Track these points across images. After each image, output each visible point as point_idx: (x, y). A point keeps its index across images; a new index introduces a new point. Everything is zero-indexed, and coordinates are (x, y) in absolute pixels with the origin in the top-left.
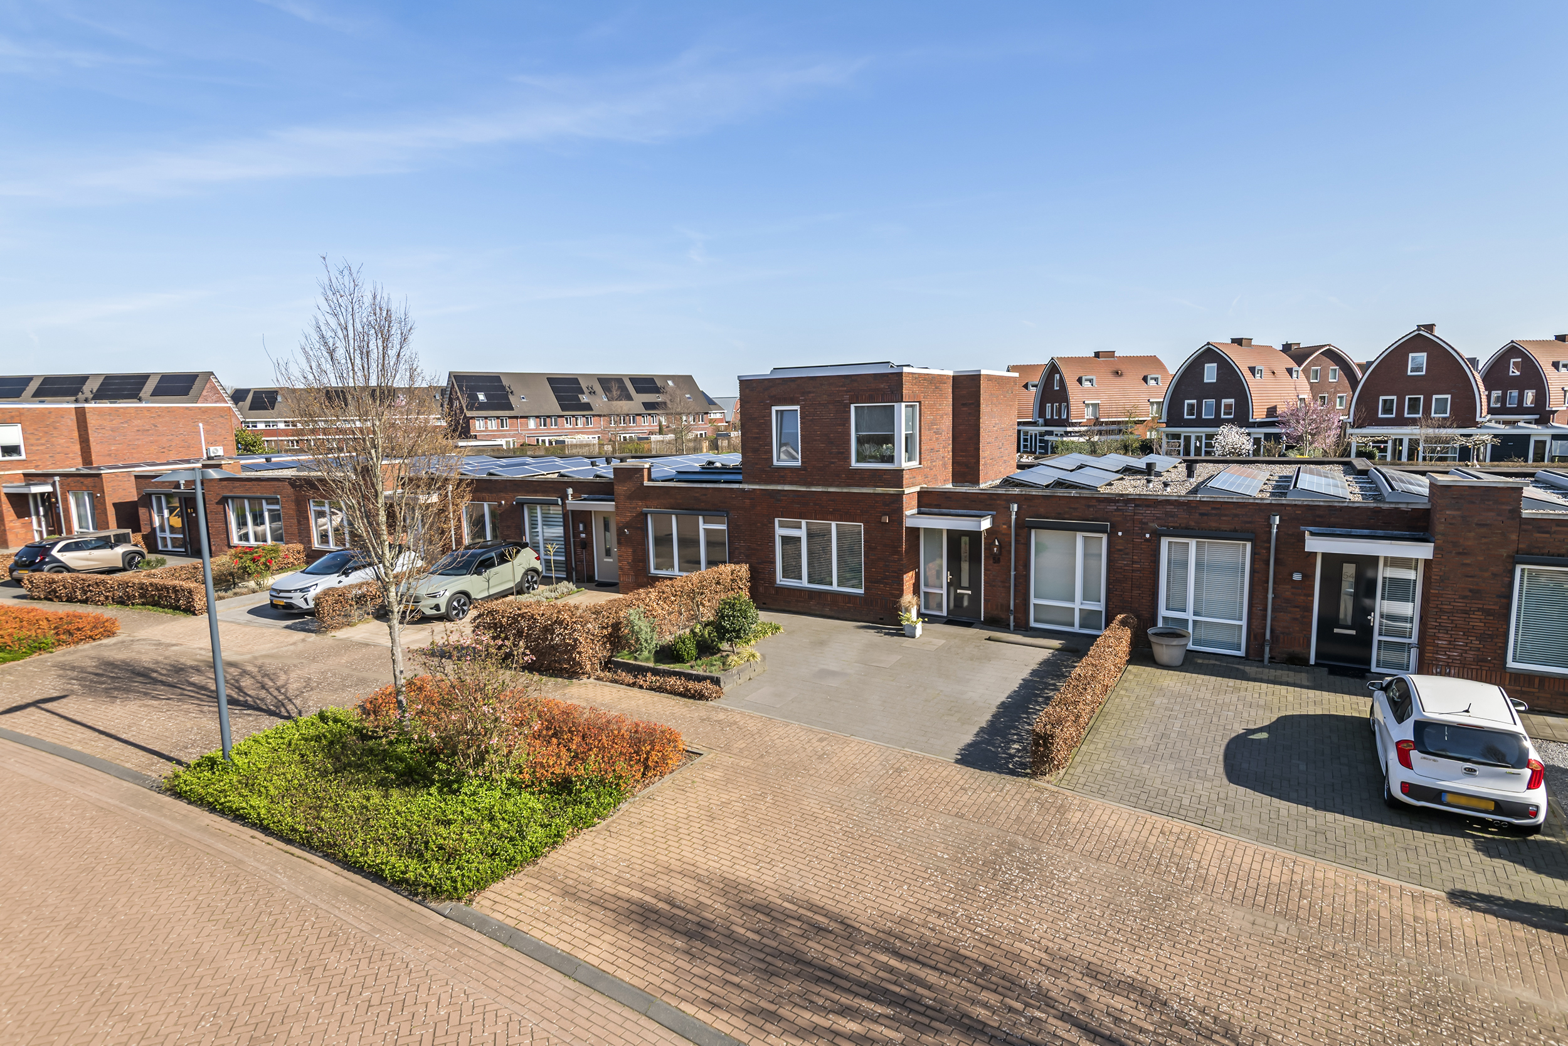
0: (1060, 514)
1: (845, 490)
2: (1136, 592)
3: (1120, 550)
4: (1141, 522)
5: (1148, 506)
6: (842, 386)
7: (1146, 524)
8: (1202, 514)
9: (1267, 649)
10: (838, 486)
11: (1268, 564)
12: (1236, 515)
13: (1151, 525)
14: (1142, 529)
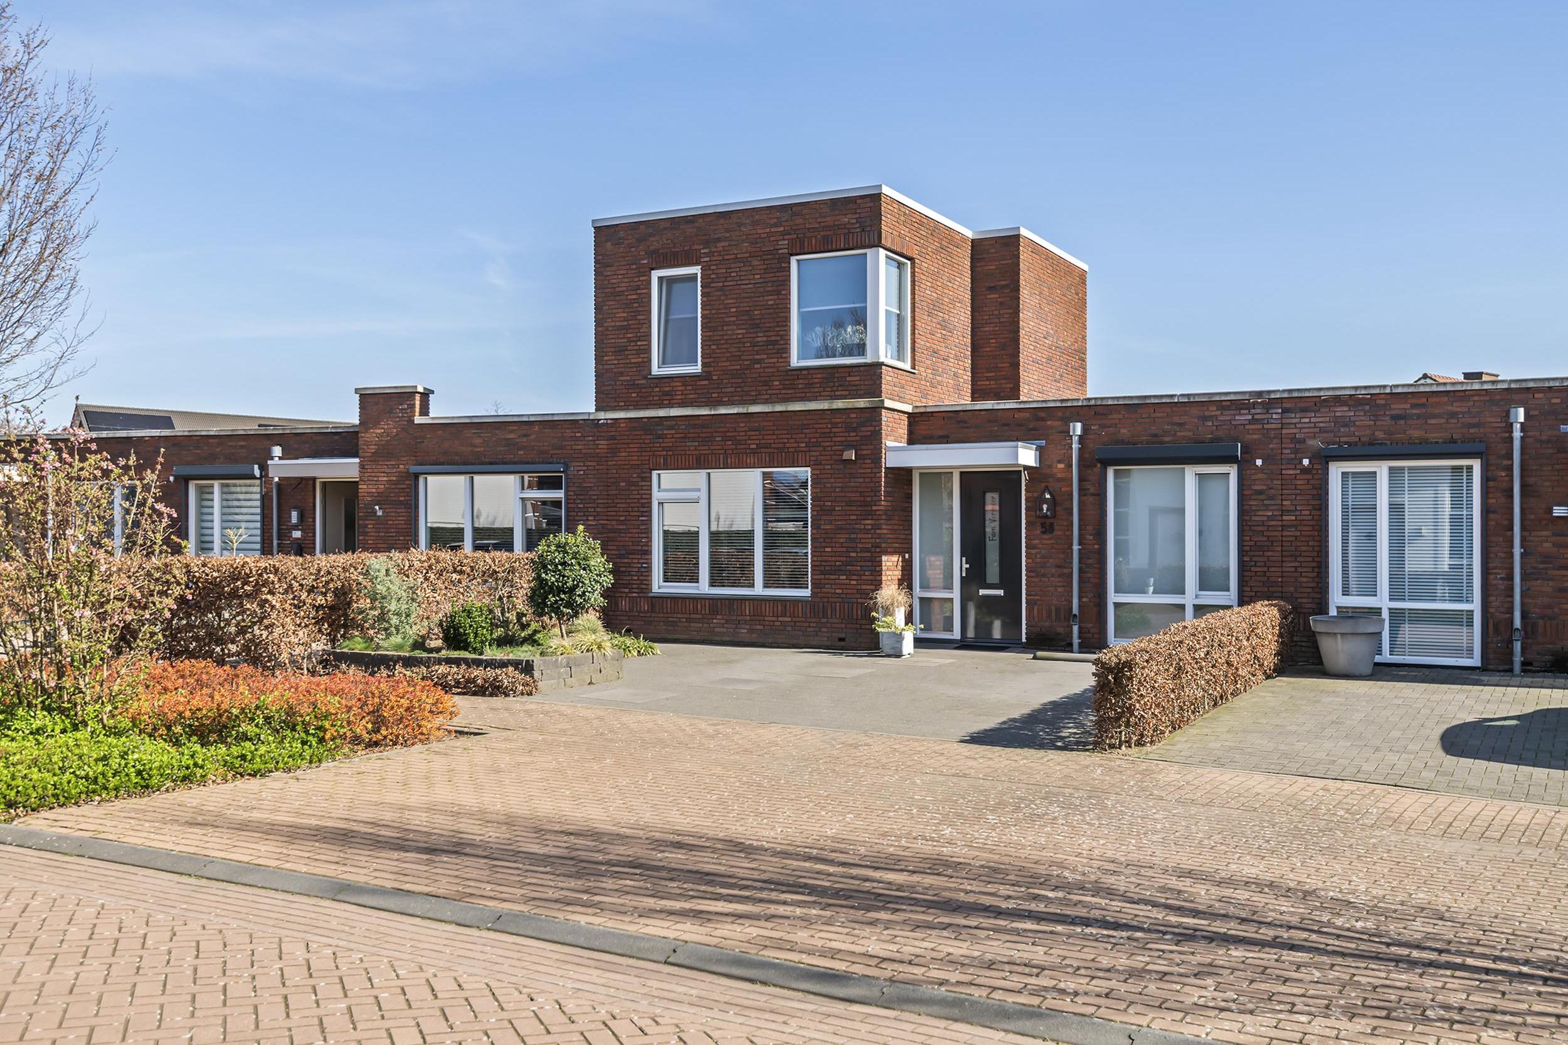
0: (1155, 436)
1: (779, 408)
2: (1289, 565)
3: (1260, 492)
4: (1293, 439)
5: (1304, 410)
6: (776, 225)
7: (1303, 441)
8: (1396, 418)
9: (1518, 646)
10: (766, 402)
11: (1511, 497)
12: (1453, 415)
13: (1311, 442)
14: (1296, 451)
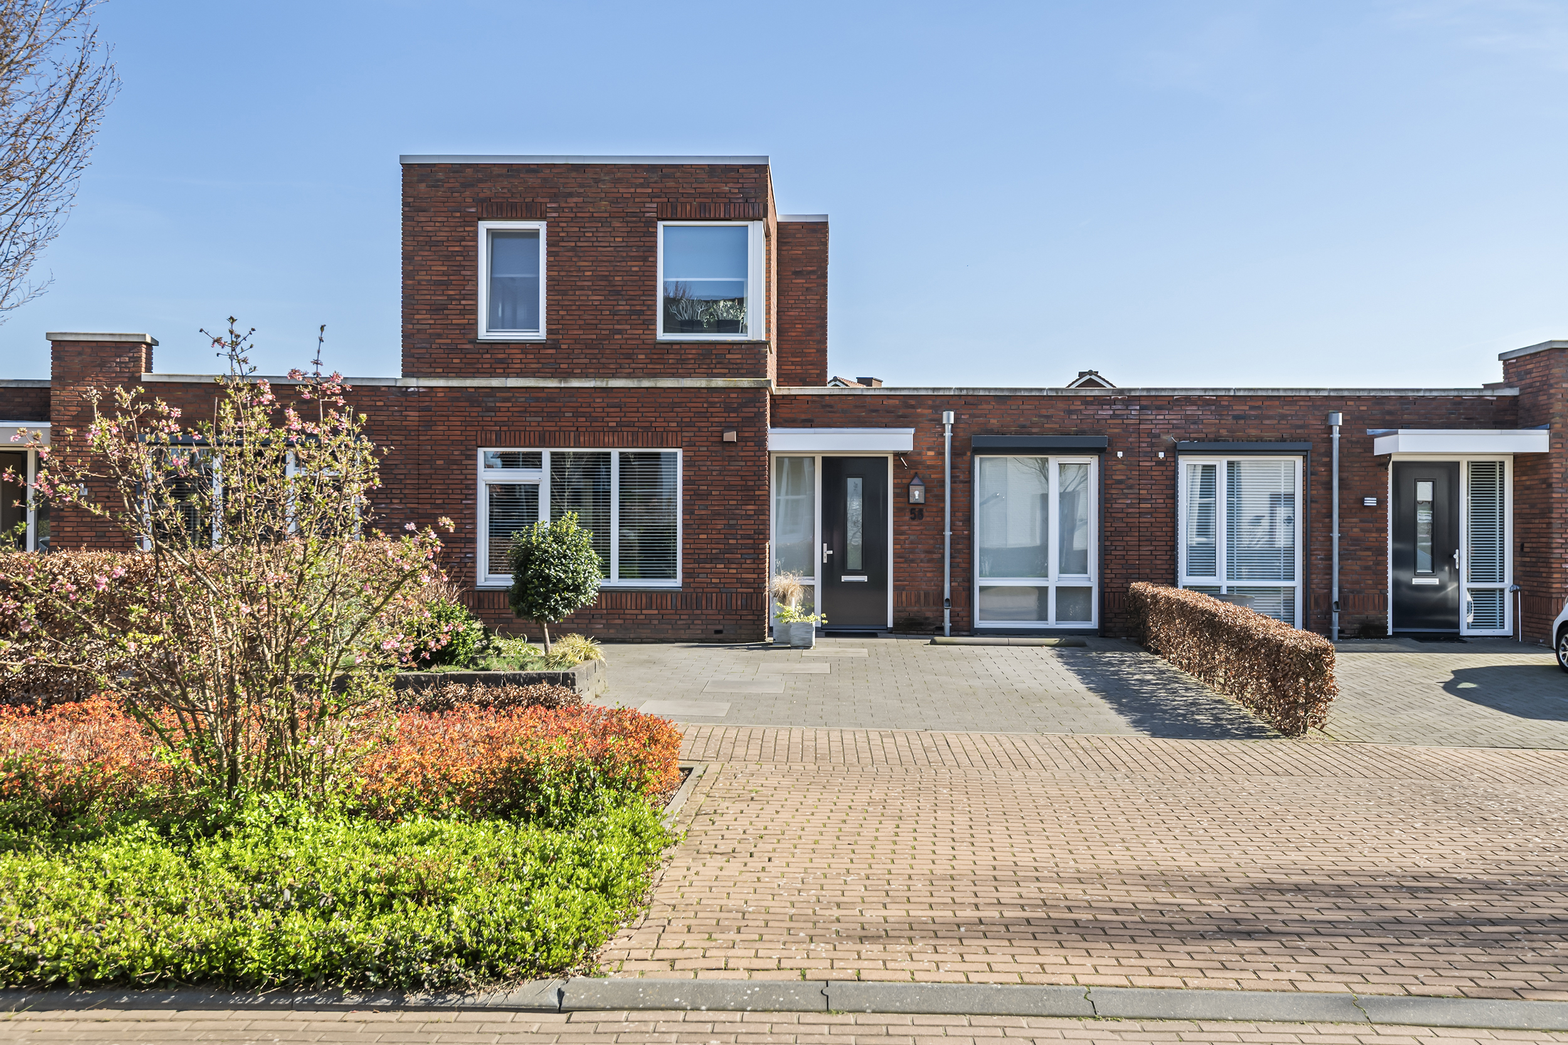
0: (1024, 427)
1: (646, 383)
2: (1146, 549)
3: (1120, 482)
4: (1150, 434)
5: (1159, 408)
6: (642, 186)
7: (1158, 436)
8: (1237, 418)
9: (1335, 617)
10: (629, 376)
11: (1331, 489)
12: (1283, 417)
13: (1165, 437)
14: (1152, 445)
